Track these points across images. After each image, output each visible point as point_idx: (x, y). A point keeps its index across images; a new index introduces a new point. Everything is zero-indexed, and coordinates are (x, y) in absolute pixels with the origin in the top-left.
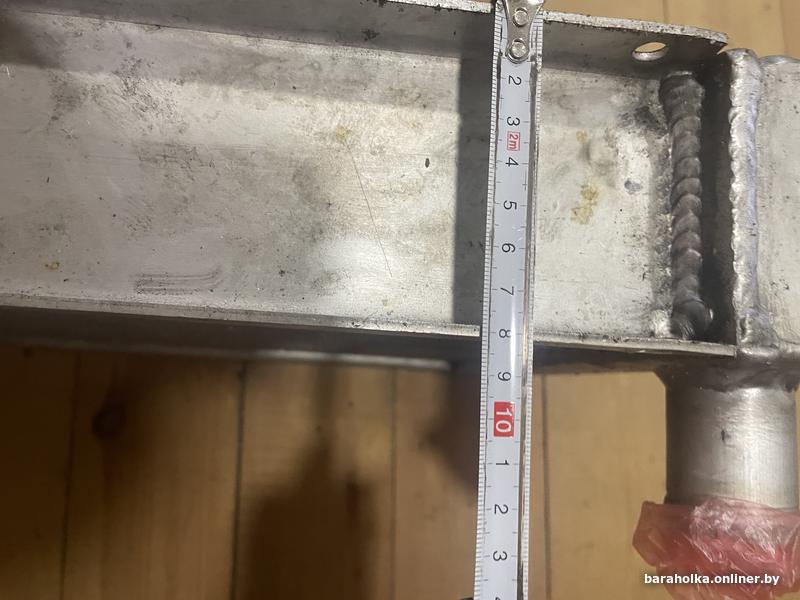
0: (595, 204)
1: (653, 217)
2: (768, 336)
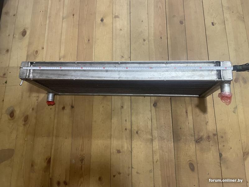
0: (212, 72)
2: (224, 79)
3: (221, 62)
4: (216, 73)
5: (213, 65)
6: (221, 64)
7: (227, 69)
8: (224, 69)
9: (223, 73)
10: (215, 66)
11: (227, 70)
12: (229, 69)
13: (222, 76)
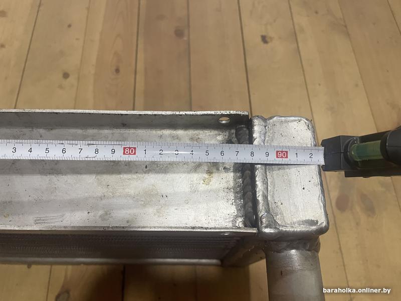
0: (212, 177)
1: (235, 180)
2: (272, 224)
3: (256, 122)
4: (232, 184)
5: (220, 138)
6: (256, 128)
7: (292, 159)
8: (272, 159)
9: (265, 183)
10: (229, 141)
11: (293, 170)
12: (303, 158)
13: (261, 206)
